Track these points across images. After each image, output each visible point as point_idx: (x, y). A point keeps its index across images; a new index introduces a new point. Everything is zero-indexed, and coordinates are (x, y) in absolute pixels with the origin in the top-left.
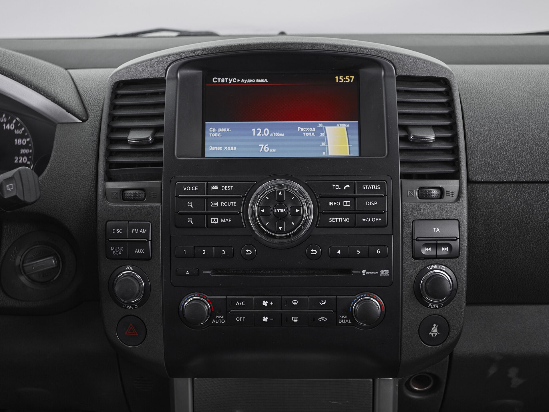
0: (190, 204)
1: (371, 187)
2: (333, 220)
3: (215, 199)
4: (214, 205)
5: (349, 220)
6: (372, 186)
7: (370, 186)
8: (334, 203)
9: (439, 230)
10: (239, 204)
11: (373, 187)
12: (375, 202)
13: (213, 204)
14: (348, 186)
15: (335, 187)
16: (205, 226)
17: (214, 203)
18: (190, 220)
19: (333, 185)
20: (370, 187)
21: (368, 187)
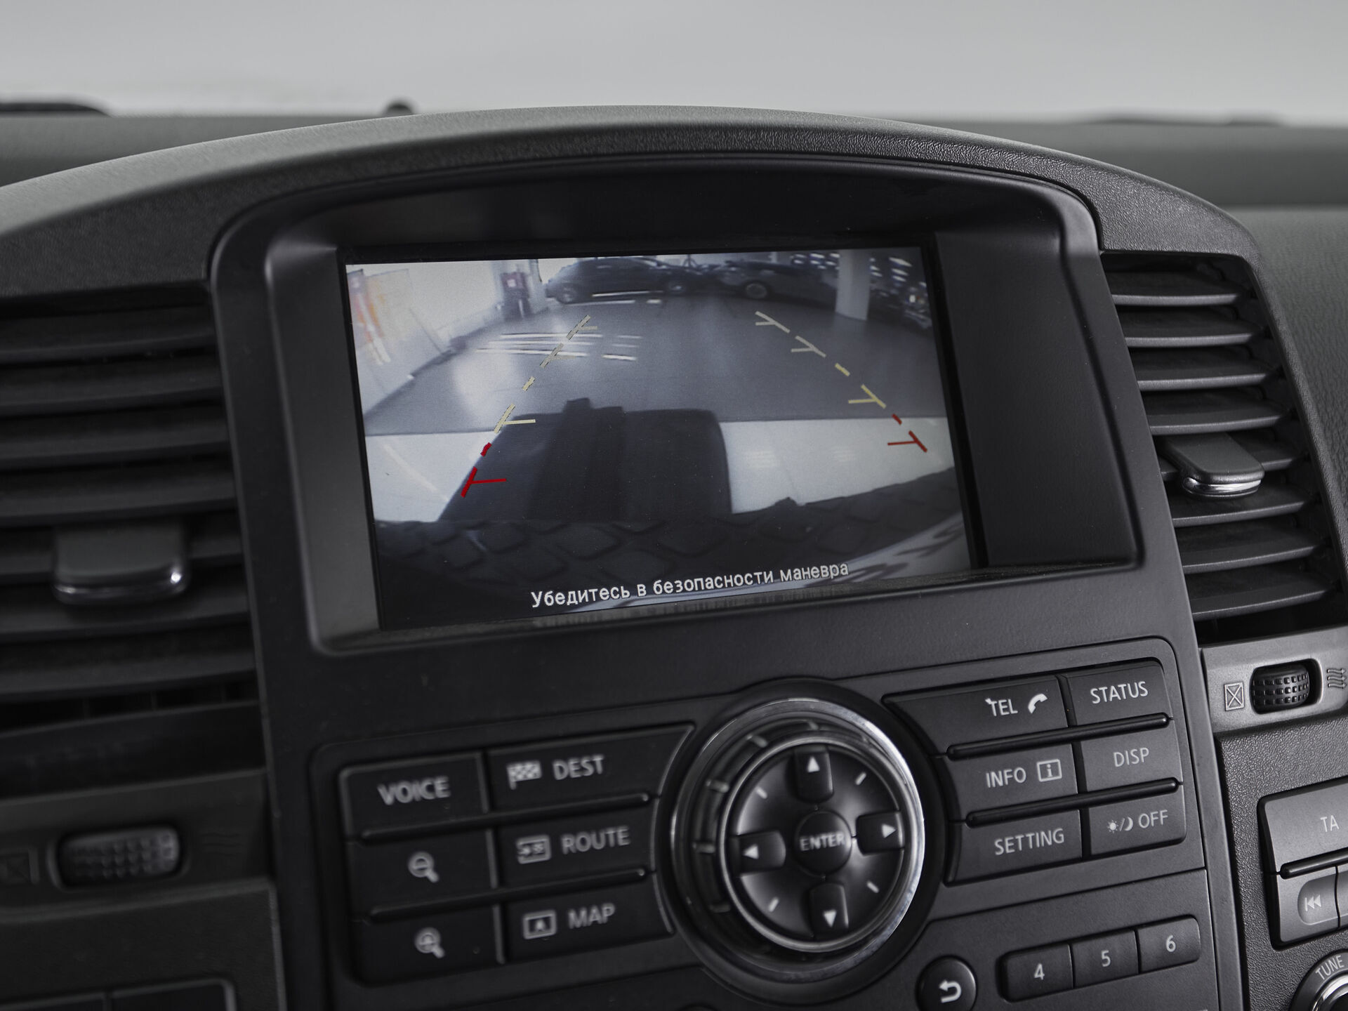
0: (423, 866)
1: (1119, 690)
2: (1007, 845)
3: (532, 825)
4: (531, 855)
5: (1062, 836)
6: (1122, 686)
7: (1113, 688)
8: (1007, 777)
9: (1336, 825)
10: (637, 835)
11: (1126, 688)
12: (1141, 750)
13: (526, 851)
14: (1042, 697)
15: (997, 706)
16: (500, 957)
17: (530, 845)
18: (429, 942)
19: (988, 701)
20: (1114, 693)
21: (1108, 692)
